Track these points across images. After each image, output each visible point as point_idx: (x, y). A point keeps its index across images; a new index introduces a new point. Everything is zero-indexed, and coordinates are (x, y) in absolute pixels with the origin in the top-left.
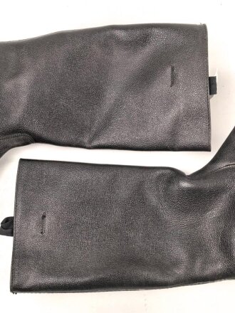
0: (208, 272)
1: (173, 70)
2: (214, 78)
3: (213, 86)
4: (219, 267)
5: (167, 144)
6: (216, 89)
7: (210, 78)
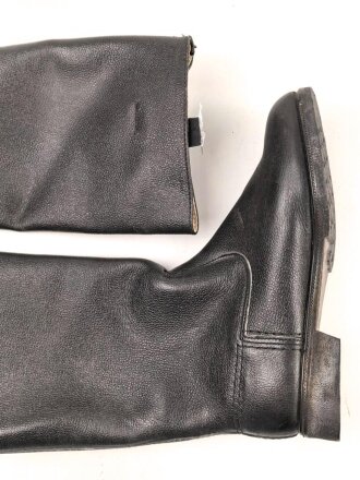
0: (189, 423)
1: (137, 107)
2: (197, 120)
3: (194, 133)
4: (206, 415)
5: (131, 223)
6: (199, 137)
7: (190, 120)
